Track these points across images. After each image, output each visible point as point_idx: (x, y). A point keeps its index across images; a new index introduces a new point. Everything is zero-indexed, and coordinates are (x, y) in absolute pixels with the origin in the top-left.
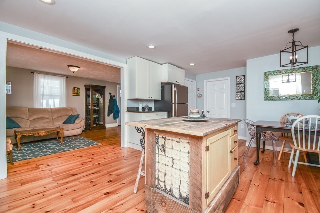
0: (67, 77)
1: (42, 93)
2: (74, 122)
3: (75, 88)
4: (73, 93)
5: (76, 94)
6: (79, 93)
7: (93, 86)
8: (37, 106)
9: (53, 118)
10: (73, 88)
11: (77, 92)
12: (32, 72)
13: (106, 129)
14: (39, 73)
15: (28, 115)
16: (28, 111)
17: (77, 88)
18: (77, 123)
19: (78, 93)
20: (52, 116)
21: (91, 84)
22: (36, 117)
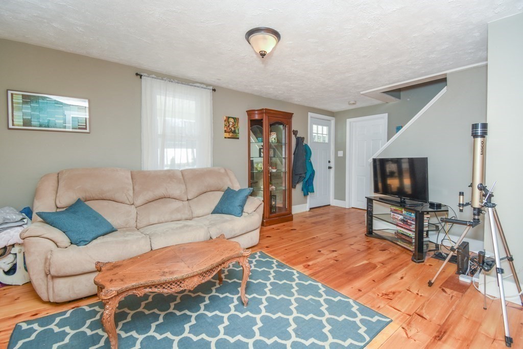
0: (214, 90)
1: (160, 131)
2: (242, 211)
3: (229, 118)
4: (225, 131)
5: (231, 134)
6: (237, 131)
7: (269, 113)
8: (149, 165)
9: (189, 198)
10: (225, 118)
11: (233, 129)
12: (137, 74)
13: (295, 220)
14: (153, 76)
15: (131, 193)
16: (130, 181)
17: (233, 118)
18: (250, 212)
19: (234, 132)
20: (186, 193)
21: (264, 108)
22: (149, 195)
